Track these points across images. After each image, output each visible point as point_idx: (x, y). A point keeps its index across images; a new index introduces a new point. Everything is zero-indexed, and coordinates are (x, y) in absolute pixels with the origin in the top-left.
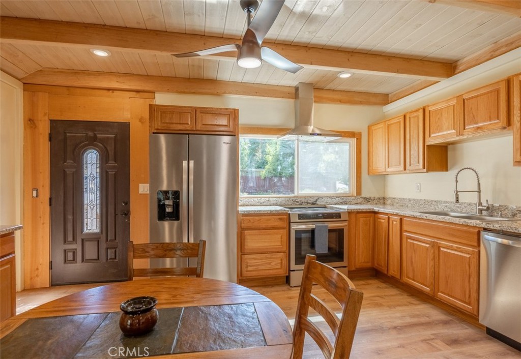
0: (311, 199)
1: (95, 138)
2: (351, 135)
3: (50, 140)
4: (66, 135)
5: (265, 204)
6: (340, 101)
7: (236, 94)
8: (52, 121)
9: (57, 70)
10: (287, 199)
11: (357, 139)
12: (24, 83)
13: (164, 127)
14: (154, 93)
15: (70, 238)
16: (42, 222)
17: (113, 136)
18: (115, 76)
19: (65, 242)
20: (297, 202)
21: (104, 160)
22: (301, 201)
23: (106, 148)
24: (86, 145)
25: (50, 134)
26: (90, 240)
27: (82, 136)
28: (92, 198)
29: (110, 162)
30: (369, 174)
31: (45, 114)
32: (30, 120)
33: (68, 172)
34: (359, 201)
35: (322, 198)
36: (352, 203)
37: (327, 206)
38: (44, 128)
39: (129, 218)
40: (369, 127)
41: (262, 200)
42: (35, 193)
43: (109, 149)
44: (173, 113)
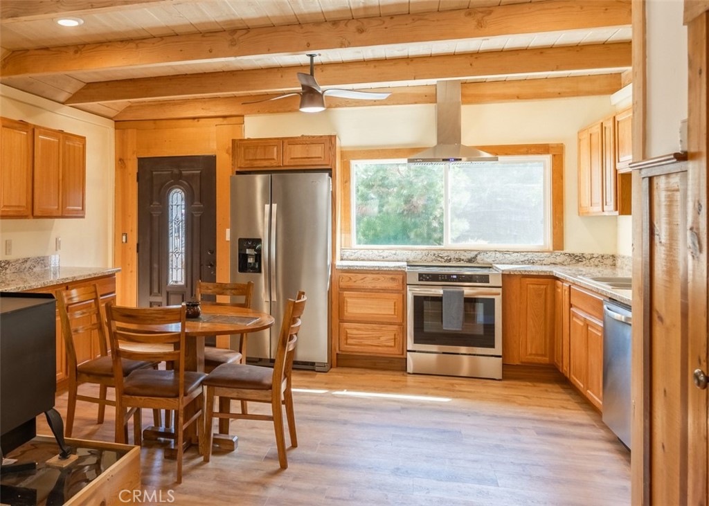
0: (466, 254)
1: (180, 176)
2: (542, 149)
3: (138, 180)
4: (152, 174)
5: (389, 258)
6: (518, 98)
7: (346, 106)
8: (140, 159)
9: (144, 103)
10: (424, 252)
11: (554, 155)
12: (115, 121)
13: (247, 164)
14: (243, 116)
15: (156, 290)
16: (130, 270)
17: (199, 172)
18: (201, 102)
19: (151, 294)
20: (441, 257)
21: (189, 200)
22: (448, 256)
23: (191, 186)
24: (172, 184)
25: (138, 174)
26: (175, 293)
27: (168, 174)
28: (177, 243)
29: (196, 203)
30: (579, 215)
31: (134, 153)
32: (120, 160)
33: (154, 215)
34: (559, 260)
35: (486, 252)
36: (544, 262)
37: (494, 265)
38: (133, 167)
39: (215, 269)
40: (578, 133)
41: (385, 254)
42: (124, 237)
43: (194, 187)
44: (257, 147)
